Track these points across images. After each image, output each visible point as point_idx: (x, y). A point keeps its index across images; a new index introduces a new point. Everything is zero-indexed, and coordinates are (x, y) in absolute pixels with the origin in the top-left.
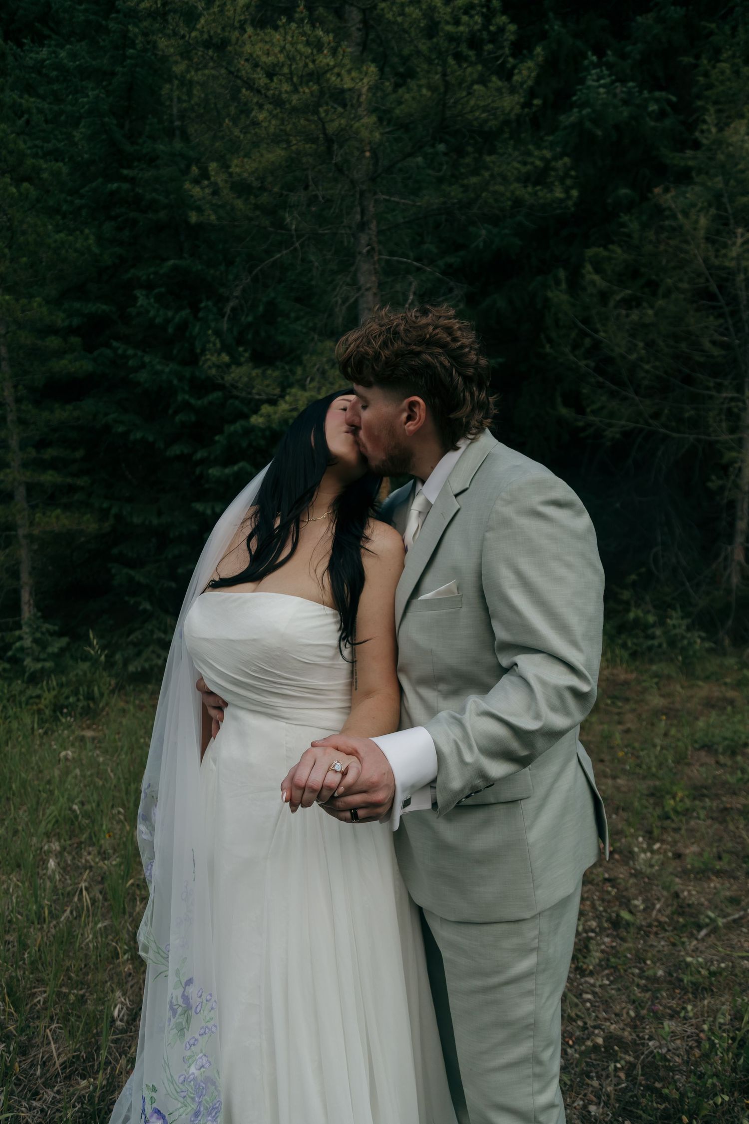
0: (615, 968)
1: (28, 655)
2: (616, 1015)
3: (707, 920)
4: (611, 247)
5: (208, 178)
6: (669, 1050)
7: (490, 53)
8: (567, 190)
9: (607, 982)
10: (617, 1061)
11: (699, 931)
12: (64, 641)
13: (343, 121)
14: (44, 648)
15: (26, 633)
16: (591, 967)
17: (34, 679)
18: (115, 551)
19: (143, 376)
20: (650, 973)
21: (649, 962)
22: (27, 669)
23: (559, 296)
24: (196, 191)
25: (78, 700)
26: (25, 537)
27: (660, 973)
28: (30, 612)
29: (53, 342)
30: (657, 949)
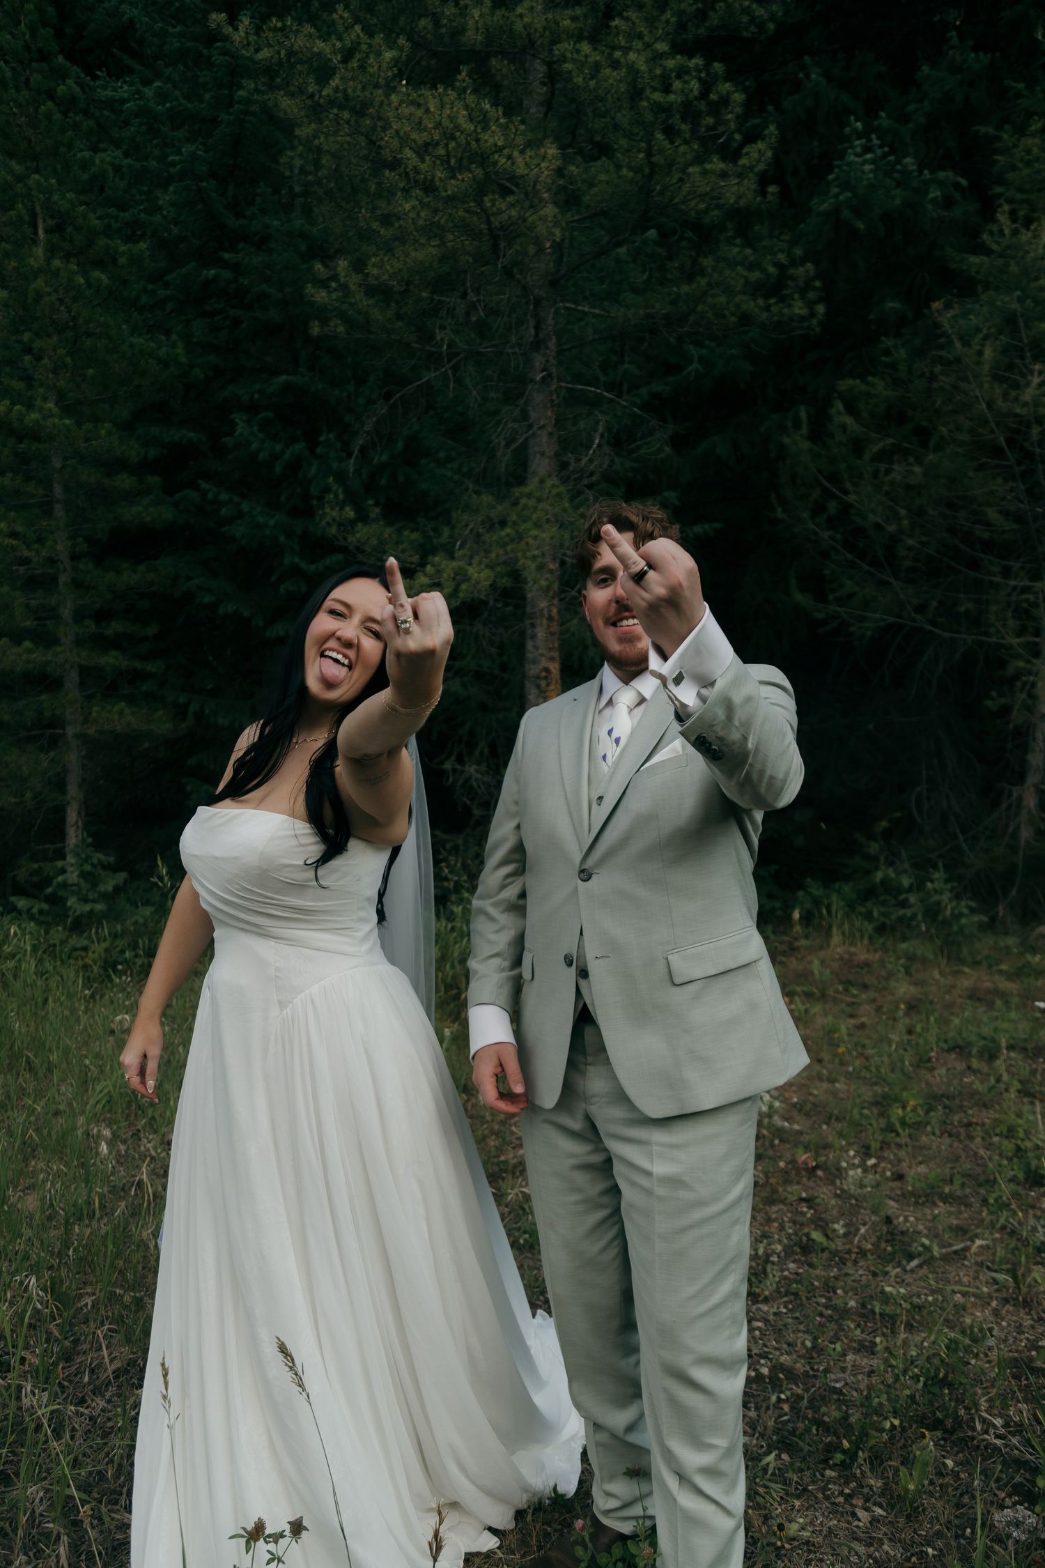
0: (796, 1295)
1: (73, 893)
2: (789, 1345)
3: (920, 1249)
4: (870, 378)
5: (337, 280)
6: (847, 1384)
7: (709, 129)
8: (811, 305)
9: (784, 1311)
10: (782, 1392)
11: (909, 1262)
12: (121, 877)
13: (514, 213)
14: (94, 885)
15: (72, 865)
16: (767, 1293)
17: (78, 926)
18: (192, 761)
19: (238, 530)
20: (839, 1302)
21: (839, 1292)
22: (71, 913)
23: (798, 442)
24: (321, 296)
25: (136, 956)
26: (78, 736)
27: (852, 1303)
28: (76, 836)
29: (125, 481)
30: (853, 1278)
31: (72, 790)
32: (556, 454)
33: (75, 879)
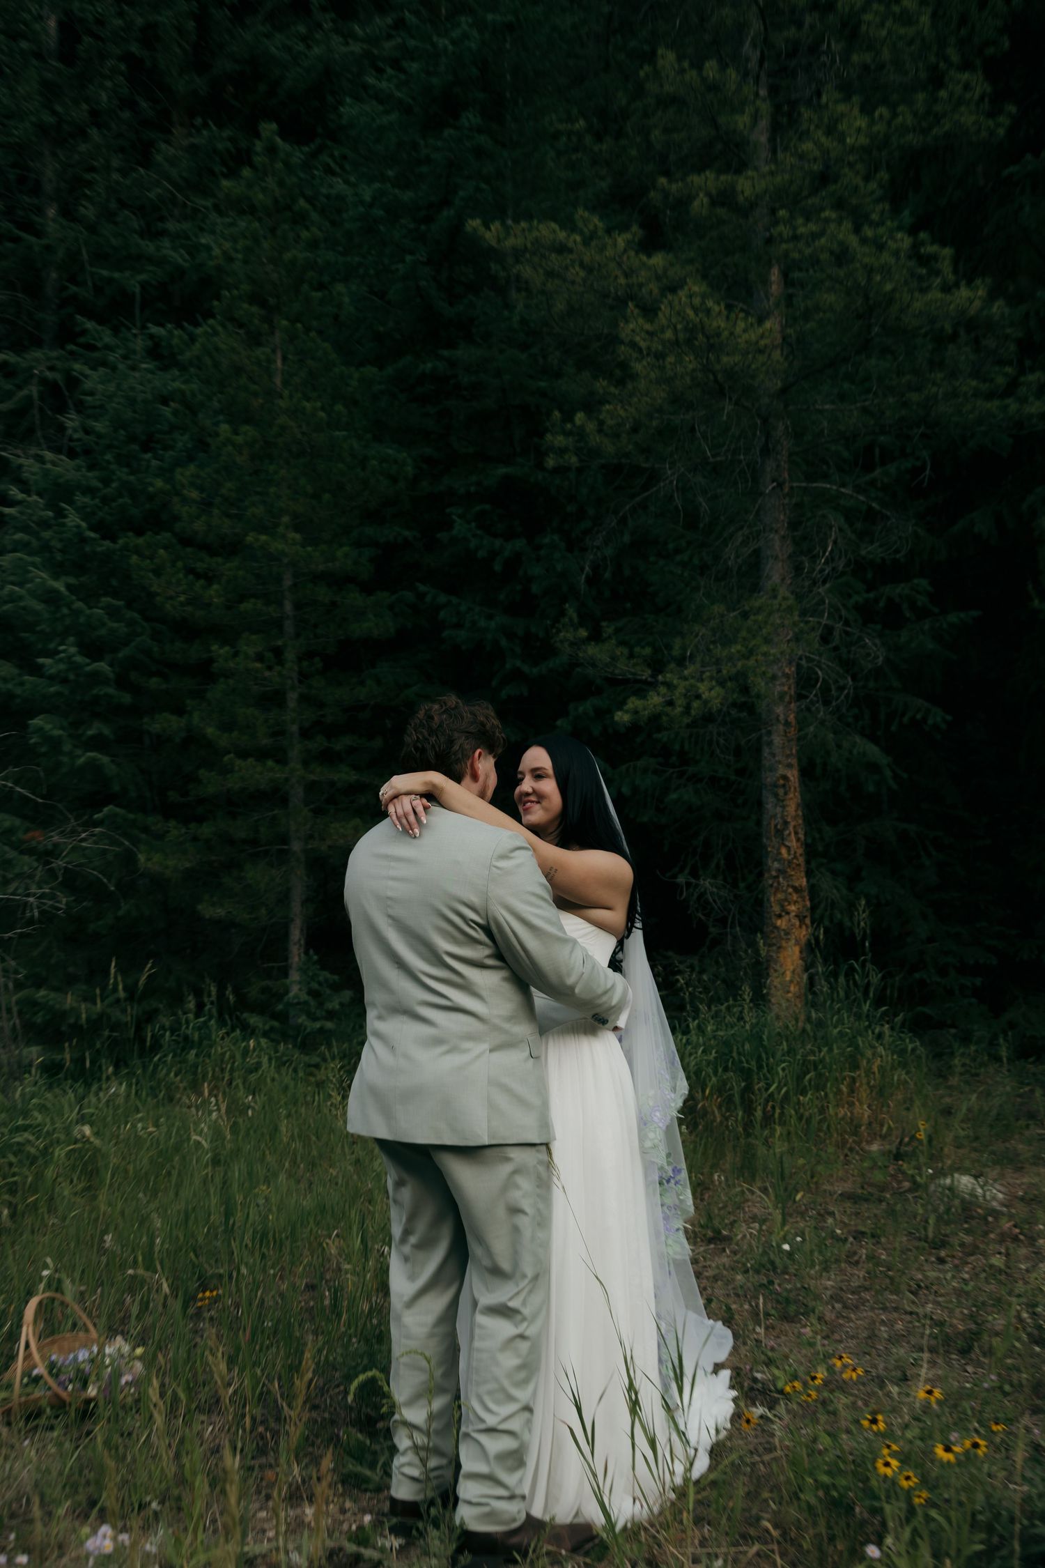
1: (302, 1011)
12: (347, 995)
14: (321, 1005)
15: (299, 983)
17: (309, 1044)
19: (460, 635)
22: (301, 1029)
28: (300, 954)
29: (356, 598)
31: (296, 907)
32: (790, 557)
33: (304, 997)
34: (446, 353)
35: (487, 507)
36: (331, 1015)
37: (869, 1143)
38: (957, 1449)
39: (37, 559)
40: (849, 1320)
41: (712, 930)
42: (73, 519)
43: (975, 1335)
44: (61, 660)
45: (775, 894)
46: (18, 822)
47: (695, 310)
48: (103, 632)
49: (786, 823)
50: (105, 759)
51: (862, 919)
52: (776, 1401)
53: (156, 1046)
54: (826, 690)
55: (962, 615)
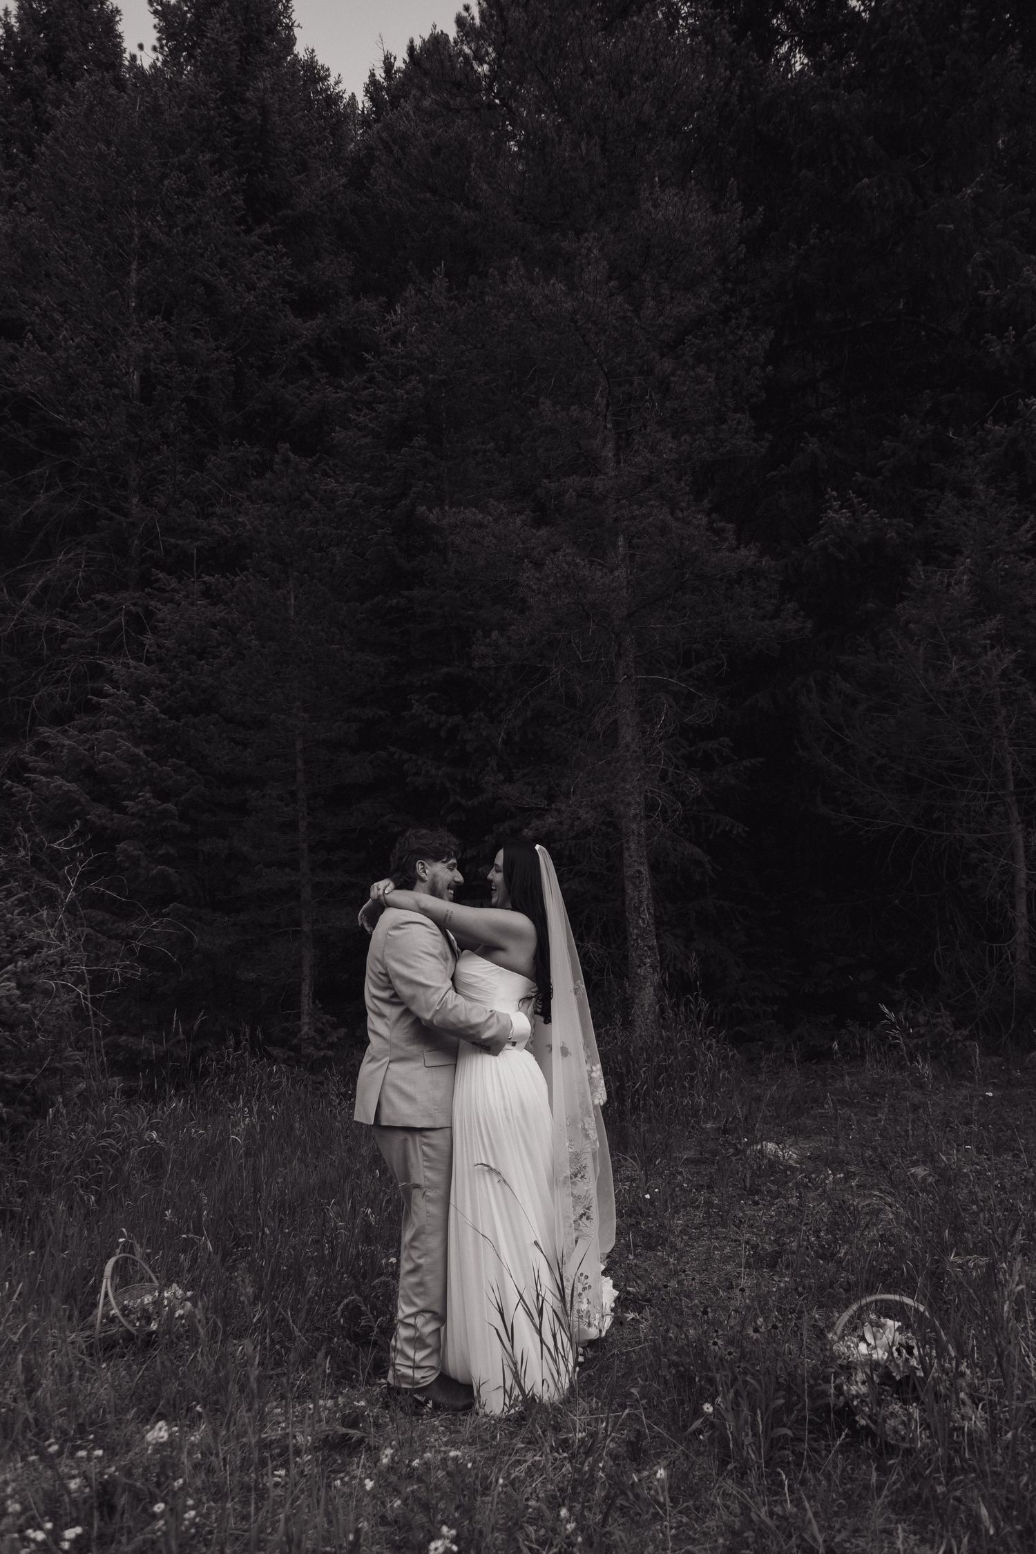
1: (310, 1043)
8: (801, 622)
14: (325, 1038)
15: (308, 1024)
17: (316, 1066)
19: (418, 780)
22: (309, 1057)
28: (310, 1003)
31: (306, 970)
32: (637, 724)
33: (312, 1033)
34: (406, 593)
35: (435, 694)
36: (331, 1046)
37: (706, 1123)
38: (763, 1329)
39: (124, 734)
40: (693, 1247)
41: (593, 977)
42: (149, 706)
43: (778, 1254)
44: (140, 802)
45: (635, 951)
46: (107, 917)
47: (569, 564)
48: (170, 782)
49: (641, 902)
50: (171, 871)
51: (694, 966)
52: (643, 1307)
53: (206, 1073)
54: (664, 812)
55: (753, 761)
